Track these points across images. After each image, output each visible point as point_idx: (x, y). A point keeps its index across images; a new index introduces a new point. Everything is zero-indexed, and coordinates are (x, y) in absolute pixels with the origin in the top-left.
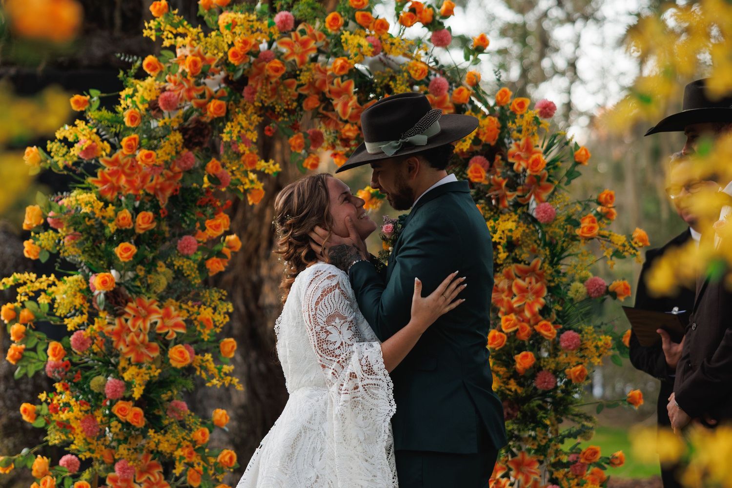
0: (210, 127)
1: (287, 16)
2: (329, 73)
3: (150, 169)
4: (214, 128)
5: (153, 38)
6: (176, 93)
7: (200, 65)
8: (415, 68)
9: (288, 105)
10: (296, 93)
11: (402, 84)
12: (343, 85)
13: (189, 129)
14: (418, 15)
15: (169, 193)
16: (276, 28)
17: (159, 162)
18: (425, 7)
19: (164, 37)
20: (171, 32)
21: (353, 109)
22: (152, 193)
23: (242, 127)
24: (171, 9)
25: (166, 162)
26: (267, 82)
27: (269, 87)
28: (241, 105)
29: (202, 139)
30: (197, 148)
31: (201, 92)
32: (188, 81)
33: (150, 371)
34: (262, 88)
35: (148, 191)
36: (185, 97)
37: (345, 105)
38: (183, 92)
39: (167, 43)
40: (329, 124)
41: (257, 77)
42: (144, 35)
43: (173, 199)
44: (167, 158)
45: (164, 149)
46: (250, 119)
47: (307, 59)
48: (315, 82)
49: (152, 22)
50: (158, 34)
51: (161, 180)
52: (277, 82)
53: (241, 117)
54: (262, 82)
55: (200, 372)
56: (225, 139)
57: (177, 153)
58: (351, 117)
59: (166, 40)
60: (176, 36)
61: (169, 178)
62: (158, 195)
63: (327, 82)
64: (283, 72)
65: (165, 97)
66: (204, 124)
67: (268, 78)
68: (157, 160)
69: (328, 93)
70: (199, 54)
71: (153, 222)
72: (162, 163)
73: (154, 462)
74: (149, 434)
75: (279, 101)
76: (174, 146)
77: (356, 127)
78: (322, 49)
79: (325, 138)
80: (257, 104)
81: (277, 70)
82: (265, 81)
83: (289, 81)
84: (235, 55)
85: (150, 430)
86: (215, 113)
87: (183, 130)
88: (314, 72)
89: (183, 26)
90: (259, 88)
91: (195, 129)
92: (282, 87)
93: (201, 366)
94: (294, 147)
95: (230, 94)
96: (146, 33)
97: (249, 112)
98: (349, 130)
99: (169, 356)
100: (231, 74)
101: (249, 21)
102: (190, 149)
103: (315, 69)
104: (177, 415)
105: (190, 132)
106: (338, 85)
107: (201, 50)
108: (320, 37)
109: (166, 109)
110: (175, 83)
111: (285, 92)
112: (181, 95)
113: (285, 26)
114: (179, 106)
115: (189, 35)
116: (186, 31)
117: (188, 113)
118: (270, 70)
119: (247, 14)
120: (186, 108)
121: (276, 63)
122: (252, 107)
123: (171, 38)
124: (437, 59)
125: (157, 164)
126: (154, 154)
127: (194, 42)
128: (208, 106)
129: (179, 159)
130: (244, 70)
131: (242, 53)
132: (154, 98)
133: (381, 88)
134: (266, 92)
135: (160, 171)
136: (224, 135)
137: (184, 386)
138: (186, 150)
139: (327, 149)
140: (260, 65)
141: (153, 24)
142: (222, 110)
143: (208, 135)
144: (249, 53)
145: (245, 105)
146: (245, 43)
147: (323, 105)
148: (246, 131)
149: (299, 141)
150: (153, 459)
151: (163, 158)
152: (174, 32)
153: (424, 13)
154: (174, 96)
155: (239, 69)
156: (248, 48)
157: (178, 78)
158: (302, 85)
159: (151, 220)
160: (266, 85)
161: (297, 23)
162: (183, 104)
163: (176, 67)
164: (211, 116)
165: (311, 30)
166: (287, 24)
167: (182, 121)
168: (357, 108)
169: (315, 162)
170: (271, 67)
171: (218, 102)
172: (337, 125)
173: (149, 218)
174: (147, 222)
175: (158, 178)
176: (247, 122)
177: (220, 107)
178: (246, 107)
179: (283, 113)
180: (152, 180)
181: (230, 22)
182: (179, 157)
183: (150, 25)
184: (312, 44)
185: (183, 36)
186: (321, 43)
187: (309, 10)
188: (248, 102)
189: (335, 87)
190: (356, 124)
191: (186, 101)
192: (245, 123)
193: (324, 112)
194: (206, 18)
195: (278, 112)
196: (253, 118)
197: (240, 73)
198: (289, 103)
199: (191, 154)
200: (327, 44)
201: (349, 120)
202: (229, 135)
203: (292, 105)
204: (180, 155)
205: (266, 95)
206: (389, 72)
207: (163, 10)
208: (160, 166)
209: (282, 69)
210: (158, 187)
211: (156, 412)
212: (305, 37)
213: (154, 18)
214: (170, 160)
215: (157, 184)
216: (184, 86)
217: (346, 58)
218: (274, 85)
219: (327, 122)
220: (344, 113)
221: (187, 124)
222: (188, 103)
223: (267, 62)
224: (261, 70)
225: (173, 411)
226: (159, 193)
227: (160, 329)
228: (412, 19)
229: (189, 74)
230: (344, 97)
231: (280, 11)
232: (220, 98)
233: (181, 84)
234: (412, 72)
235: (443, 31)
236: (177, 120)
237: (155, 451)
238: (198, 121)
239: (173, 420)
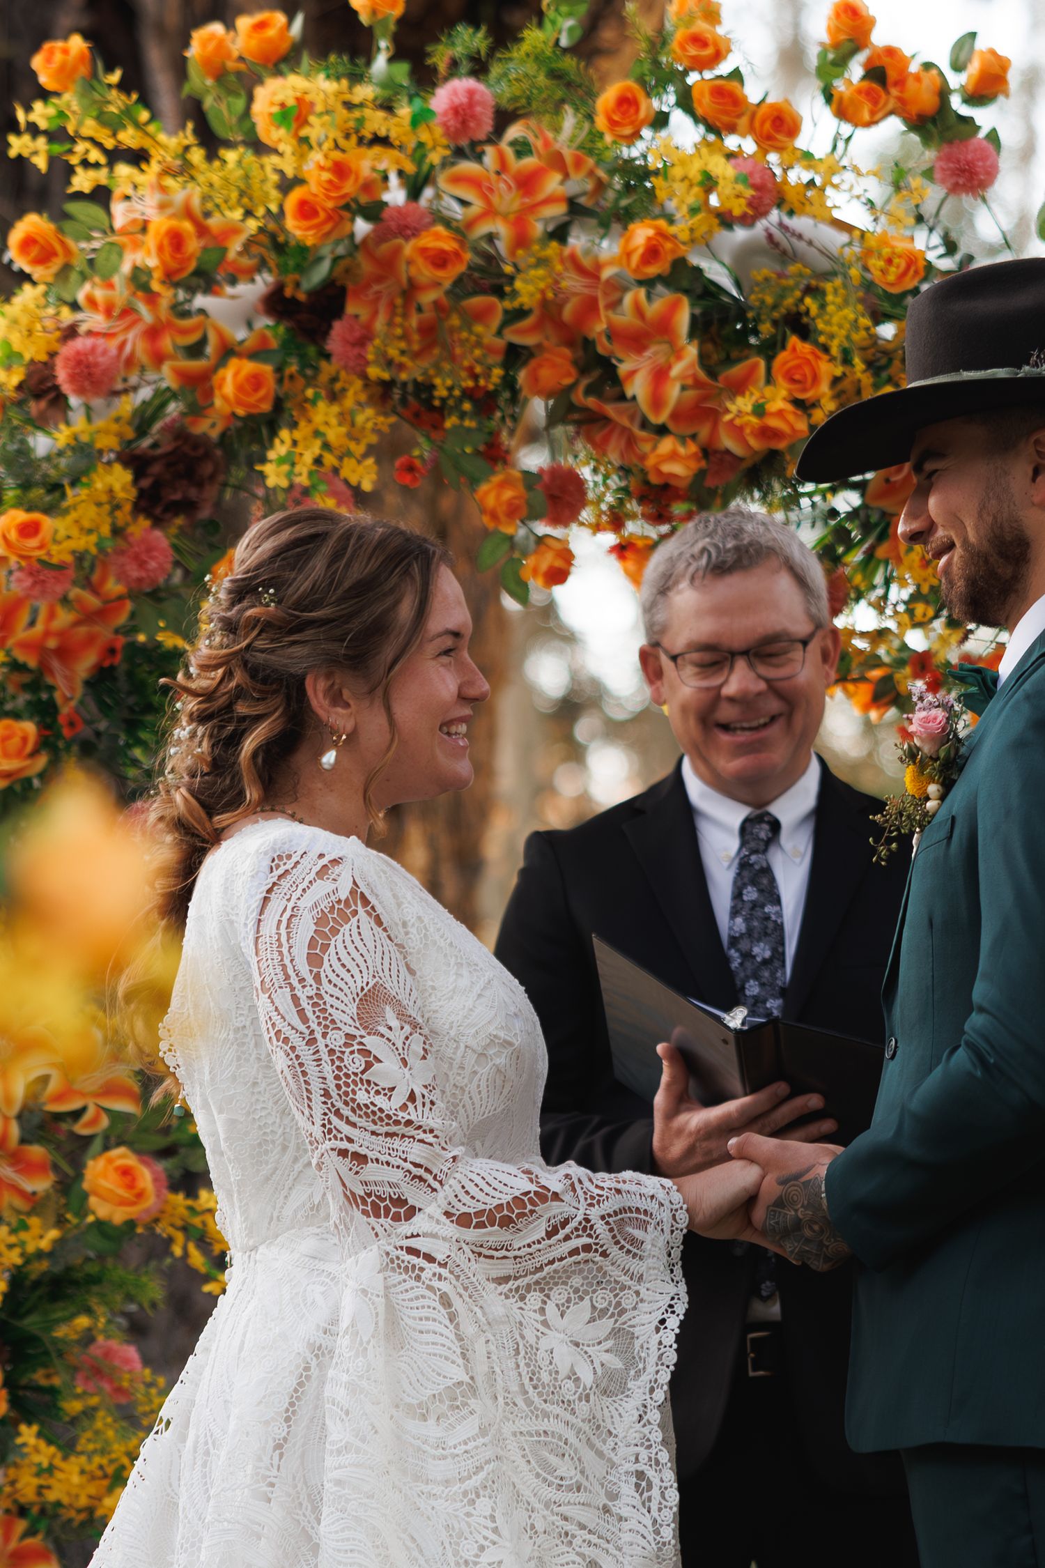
0: (219, 453)
1: (471, 93)
2: (607, 273)
3: (28, 582)
4: (231, 457)
5: (41, 162)
6: (113, 345)
7: (193, 245)
8: (886, 251)
9: (475, 377)
10: (500, 343)
11: (846, 302)
12: (654, 309)
13: (154, 459)
14: (894, 92)
15: (86, 663)
16: (439, 131)
17: (60, 554)
18: (914, 68)
19: (74, 160)
20: (99, 145)
21: (684, 388)
22: (32, 663)
23: (326, 446)
24: (100, 66)
25: (80, 557)
26: (406, 305)
27: (414, 321)
28: (323, 378)
29: (193, 493)
30: (180, 521)
31: (193, 339)
32: (152, 298)
33: (23, 1235)
34: (390, 324)
35: (21, 657)
36: (142, 356)
37: (660, 375)
38: (134, 341)
39: (82, 181)
40: (606, 440)
41: (376, 288)
42: (13, 153)
43: (101, 680)
44: (86, 543)
45: (73, 515)
46: (353, 424)
47: (538, 229)
48: (560, 307)
49: (38, 106)
50: (57, 149)
51: (64, 618)
52: (437, 304)
53: (324, 413)
54: (392, 306)
55: (185, 1249)
56: (271, 482)
57: (117, 531)
58: (675, 416)
59: (79, 170)
60: (115, 156)
61: (90, 617)
62: (51, 672)
63: (601, 304)
64: (461, 268)
65: (78, 353)
66: (199, 442)
67: (411, 290)
68: (54, 549)
69: (604, 340)
70: (188, 213)
71: (34, 754)
72: (69, 558)
73: (35, 1541)
74: (19, 1441)
75: (447, 366)
76: (107, 507)
77: (693, 448)
78: (582, 200)
79: (591, 495)
80: (374, 372)
81: (440, 260)
82: (399, 301)
83: (477, 301)
84: (306, 210)
85: (23, 1428)
86: (240, 403)
87: (134, 461)
88: (559, 267)
89: (138, 126)
90: (380, 325)
91: (172, 459)
92: (455, 321)
93: (185, 1229)
94: (494, 516)
95: (288, 346)
96: (18, 145)
97: (349, 402)
98: (673, 456)
99: (86, 1186)
100: (289, 279)
101: (349, 106)
102: (158, 522)
103: (562, 261)
104: (107, 1387)
105: (156, 469)
106: (639, 311)
107: (196, 202)
108: (578, 163)
109: (80, 391)
110: (108, 312)
111: (465, 335)
112: (128, 349)
113: (464, 123)
114: (119, 386)
115: (156, 154)
116: (147, 143)
117: (149, 412)
118: (420, 261)
119: (345, 82)
120: (145, 393)
121: (438, 240)
122: (358, 384)
123: (97, 165)
124: (953, 235)
125: (55, 561)
126: (48, 523)
127: (169, 182)
128: (216, 379)
129: (121, 552)
130: (336, 260)
131: (330, 205)
132: (43, 357)
133: (775, 323)
134: (405, 337)
135: (59, 589)
136: (268, 469)
137: (130, 1298)
138: (144, 523)
139: (597, 528)
140: (385, 248)
141: (41, 113)
142: (262, 393)
143: (212, 477)
144: (352, 208)
145: (334, 379)
146: (340, 170)
147: (585, 382)
148: (341, 458)
149: (508, 494)
150: (30, 1532)
151: (71, 545)
152: (109, 144)
153: (911, 84)
154: (105, 352)
155: (320, 259)
156: (349, 187)
157: (121, 292)
158: (521, 313)
159: (30, 747)
160: (405, 316)
161: (504, 118)
162: (133, 379)
163: (114, 257)
164: (227, 410)
165: (547, 144)
166: (473, 117)
167: (130, 434)
168: (698, 384)
169: (559, 563)
170: (423, 251)
171: (249, 367)
172: (631, 441)
173: (25, 740)
174: (19, 754)
175: (52, 615)
176: (343, 430)
177: (256, 382)
178: (338, 386)
179: (460, 401)
180: (32, 623)
181: (291, 102)
182: (121, 543)
183: (33, 117)
184: (553, 184)
185: (138, 158)
186: (578, 184)
187: (542, 79)
188: (346, 367)
189: (625, 316)
190: (694, 437)
191: (143, 369)
192: (335, 434)
193: (591, 402)
194: (208, 102)
195: (443, 400)
196: (360, 419)
197: (321, 273)
198: (478, 369)
199: (161, 539)
200: (601, 186)
201: (671, 426)
202: (286, 468)
203: (488, 376)
204: (125, 538)
205: (403, 345)
206: (801, 275)
207: (74, 69)
208: (61, 567)
209: (457, 255)
210: (52, 643)
211: (39, 1377)
212: (530, 162)
213: (45, 95)
214: (94, 550)
215: (47, 634)
216: (139, 320)
217: (662, 223)
218: (428, 314)
219: (598, 437)
220: (657, 402)
221: (146, 443)
222: (151, 376)
223: (407, 238)
224: (388, 265)
225: (97, 1372)
226: (55, 664)
227: (59, 1098)
228: (875, 102)
229: (157, 275)
230: (655, 352)
231: (446, 79)
232: (254, 355)
233: (128, 311)
234: (876, 264)
235: (973, 143)
236: (115, 427)
237: (35, 1510)
238: (180, 434)
239: (94, 1401)
